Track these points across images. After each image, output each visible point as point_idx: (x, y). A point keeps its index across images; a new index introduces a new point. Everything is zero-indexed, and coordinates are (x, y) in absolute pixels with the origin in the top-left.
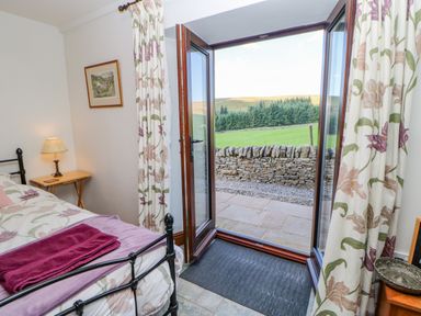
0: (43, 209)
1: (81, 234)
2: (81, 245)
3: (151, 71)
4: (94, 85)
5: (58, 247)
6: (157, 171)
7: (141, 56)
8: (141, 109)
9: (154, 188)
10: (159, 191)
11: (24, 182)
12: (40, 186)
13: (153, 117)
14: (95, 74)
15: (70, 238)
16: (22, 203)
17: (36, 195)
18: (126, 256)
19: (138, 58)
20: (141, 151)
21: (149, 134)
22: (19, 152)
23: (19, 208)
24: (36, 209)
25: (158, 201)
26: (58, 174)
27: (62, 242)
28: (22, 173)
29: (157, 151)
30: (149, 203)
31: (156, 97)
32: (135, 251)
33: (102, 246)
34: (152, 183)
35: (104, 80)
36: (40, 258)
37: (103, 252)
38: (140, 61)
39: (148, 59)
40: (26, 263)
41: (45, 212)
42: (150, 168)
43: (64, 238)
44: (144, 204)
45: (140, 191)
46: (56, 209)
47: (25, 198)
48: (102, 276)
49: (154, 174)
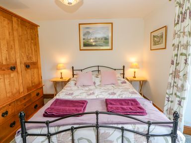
0: (126, 88)
1: (133, 103)
2: (131, 107)
3: (184, 28)
4: (154, 40)
5: (124, 103)
6: (179, 85)
7: (178, 21)
8: (174, 50)
9: (176, 94)
10: (179, 97)
11: (124, 78)
12: (128, 80)
13: (182, 54)
14: (155, 35)
15: (128, 103)
16: (121, 84)
17: (125, 83)
18: (147, 121)
19: (176, 22)
20: (171, 72)
21: (177, 64)
22: (124, 67)
23: (119, 86)
24: (124, 88)
25: (177, 102)
26: (135, 77)
27: (126, 102)
28: (124, 74)
29: (181, 74)
30: (172, 102)
31: (185, 42)
32: (152, 121)
33: (138, 111)
34: (175, 91)
35: (158, 37)
36: (117, 105)
37: (138, 114)
38: (178, 23)
39: (183, 21)
40: (114, 104)
41: (126, 90)
42: (175, 82)
43: (127, 101)
44: (168, 101)
45: (167, 93)
46: (129, 90)
47: (122, 83)
48: (134, 124)
49: (177, 86)
